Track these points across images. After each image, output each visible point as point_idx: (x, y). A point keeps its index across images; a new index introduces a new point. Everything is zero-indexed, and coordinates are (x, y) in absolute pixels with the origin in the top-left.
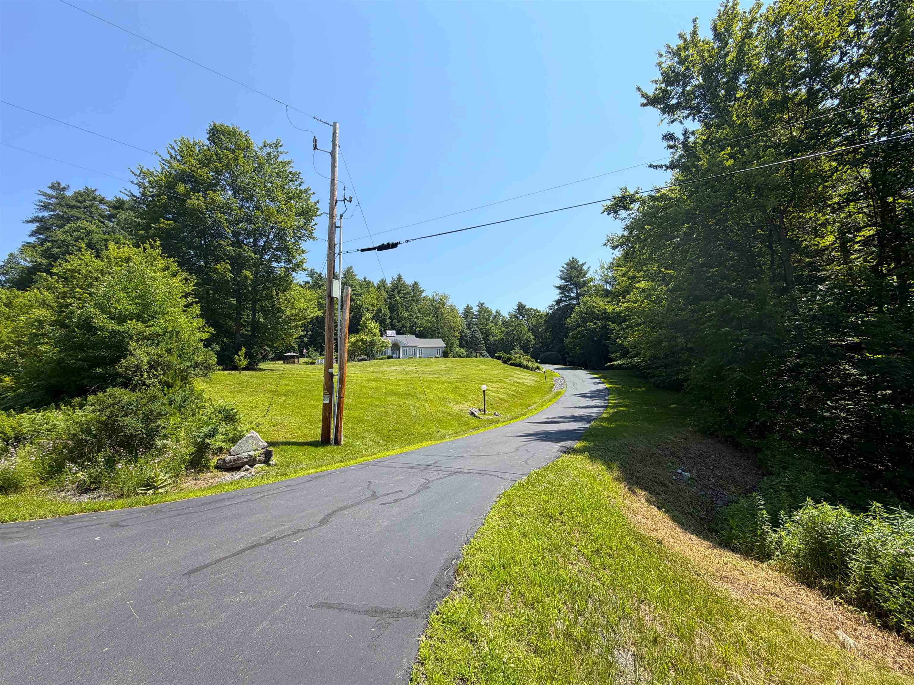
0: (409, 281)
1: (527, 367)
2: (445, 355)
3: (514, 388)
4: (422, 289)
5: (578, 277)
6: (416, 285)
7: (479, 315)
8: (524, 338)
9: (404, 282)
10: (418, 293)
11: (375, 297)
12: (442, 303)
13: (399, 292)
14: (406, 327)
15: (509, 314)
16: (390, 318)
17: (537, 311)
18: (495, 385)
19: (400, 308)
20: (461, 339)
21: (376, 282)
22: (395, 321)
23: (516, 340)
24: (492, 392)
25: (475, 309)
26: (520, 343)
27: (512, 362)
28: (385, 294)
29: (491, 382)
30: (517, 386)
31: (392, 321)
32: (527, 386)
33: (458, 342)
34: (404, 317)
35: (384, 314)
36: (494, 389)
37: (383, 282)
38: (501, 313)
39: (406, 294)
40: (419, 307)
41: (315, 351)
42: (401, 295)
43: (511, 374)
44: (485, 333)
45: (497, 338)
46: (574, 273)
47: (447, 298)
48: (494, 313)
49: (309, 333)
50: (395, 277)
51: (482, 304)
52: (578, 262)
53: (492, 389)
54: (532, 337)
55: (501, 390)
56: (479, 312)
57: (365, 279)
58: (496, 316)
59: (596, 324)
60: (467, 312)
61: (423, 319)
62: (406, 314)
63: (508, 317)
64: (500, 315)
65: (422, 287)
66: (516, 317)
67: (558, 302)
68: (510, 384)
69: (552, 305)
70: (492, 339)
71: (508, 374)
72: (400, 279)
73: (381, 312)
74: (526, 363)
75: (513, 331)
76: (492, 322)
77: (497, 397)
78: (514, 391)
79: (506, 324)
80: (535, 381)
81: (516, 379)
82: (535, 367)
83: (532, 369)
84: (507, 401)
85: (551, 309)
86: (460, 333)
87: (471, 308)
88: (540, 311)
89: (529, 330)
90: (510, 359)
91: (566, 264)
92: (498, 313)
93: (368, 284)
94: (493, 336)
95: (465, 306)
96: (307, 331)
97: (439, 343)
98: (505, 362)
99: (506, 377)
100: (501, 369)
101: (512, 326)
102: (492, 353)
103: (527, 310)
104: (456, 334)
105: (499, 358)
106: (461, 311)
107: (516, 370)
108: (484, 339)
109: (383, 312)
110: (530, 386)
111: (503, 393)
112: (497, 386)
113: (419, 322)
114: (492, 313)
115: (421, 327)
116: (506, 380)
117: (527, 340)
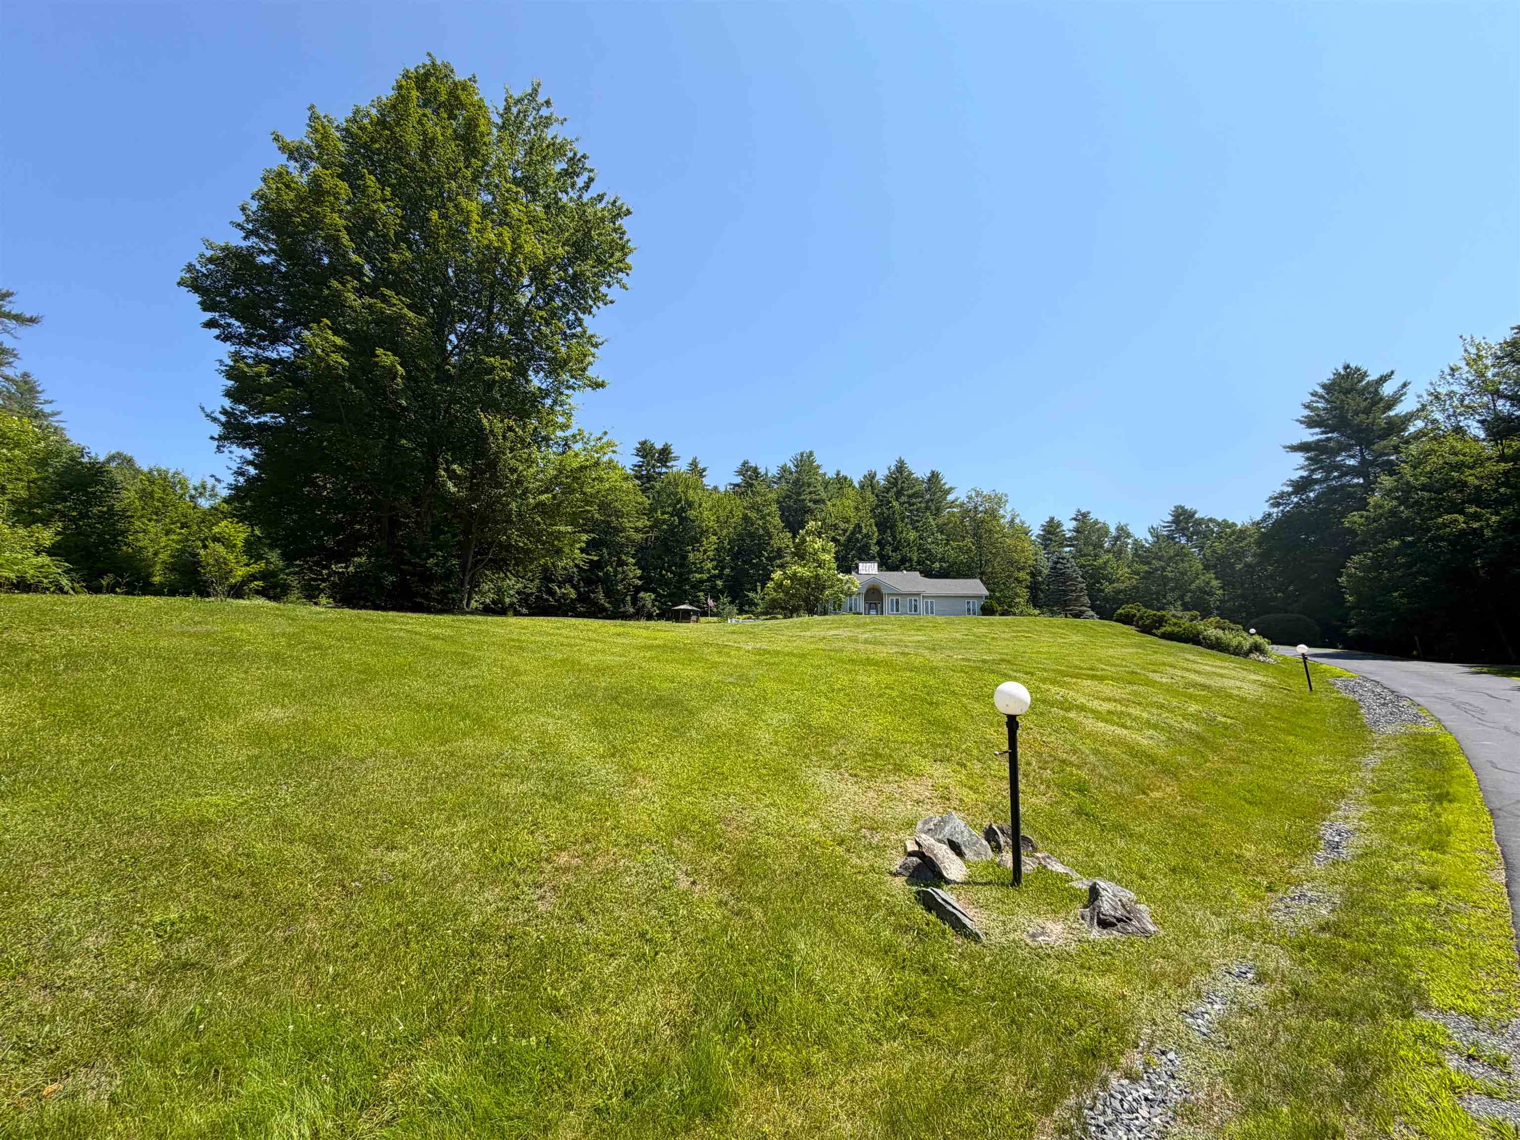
0: (920, 471)
1: (1218, 646)
2: (987, 611)
3: (1193, 708)
4: (947, 487)
5: (1367, 411)
6: (934, 477)
7: (1075, 538)
8: (1193, 586)
9: (911, 474)
10: (939, 494)
11: (852, 504)
12: (993, 514)
13: (899, 494)
14: (911, 560)
15: (1153, 531)
16: (879, 543)
17: (1225, 525)
18: (1108, 689)
19: (900, 524)
20: (1034, 588)
21: (856, 478)
22: (889, 548)
23: (1172, 590)
24: (1097, 715)
25: (1068, 526)
26: (1181, 598)
27: (1167, 629)
28: (872, 498)
29: (1093, 677)
30: (1204, 700)
31: (882, 549)
32: (1243, 700)
33: (1024, 593)
34: (907, 540)
35: (867, 536)
36: (1107, 706)
37: (872, 476)
38: (1131, 529)
39: (914, 495)
40: (940, 521)
41: (731, 603)
42: (903, 499)
43: (1170, 660)
44: (1092, 576)
45: (1122, 586)
46: (1353, 403)
47: (1000, 501)
48: (1113, 531)
49: (727, 571)
50: (893, 465)
51: (1085, 515)
52: (1365, 375)
53: (1095, 704)
54: (1215, 583)
55: (1135, 711)
56: (1077, 530)
57: (838, 475)
58: (1117, 538)
59: (1476, 517)
60: (1049, 533)
61: (946, 544)
62: (912, 535)
63: (1150, 539)
64: (1129, 536)
65: (947, 481)
66: (1171, 538)
67: (1300, 486)
68: (1169, 690)
69: (1282, 495)
70: (1108, 588)
71: (1159, 657)
72: (901, 467)
73: (860, 532)
74: (1212, 632)
75: (1164, 569)
76: (1108, 551)
77: (1116, 742)
78: (1196, 718)
79: (1141, 554)
80: (1263, 685)
81: (1193, 677)
82: (1247, 645)
83: (1237, 652)
84: (1169, 770)
85: (1277, 505)
86: (1033, 575)
87: (1059, 525)
88: (1234, 524)
89: (1207, 568)
90: (1161, 621)
91: (1324, 386)
92: (1123, 532)
93: (842, 481)
94: (1111, 582)
95: (1044, 520)
96: (723, 568)
97: (975, 587)
98: (1146, 630)
99: (1156, 667)
100: (1132, 645)
101: (1160, 559)
102: (1105, 613)
103: (1200, 522)
104: (1022, 575)
105: (1126, 620)
106: (1036, 531)
107: (1183, 650)
108: (1090, 587)
109: (864, 531)
110: (1254, 703)
111: (1149, 724)
112: (1118, 693)
113: (938, 550)
114: (1107, 532)
115: (942, 560)
116: (1156, 677)
117: (1199, 588)
